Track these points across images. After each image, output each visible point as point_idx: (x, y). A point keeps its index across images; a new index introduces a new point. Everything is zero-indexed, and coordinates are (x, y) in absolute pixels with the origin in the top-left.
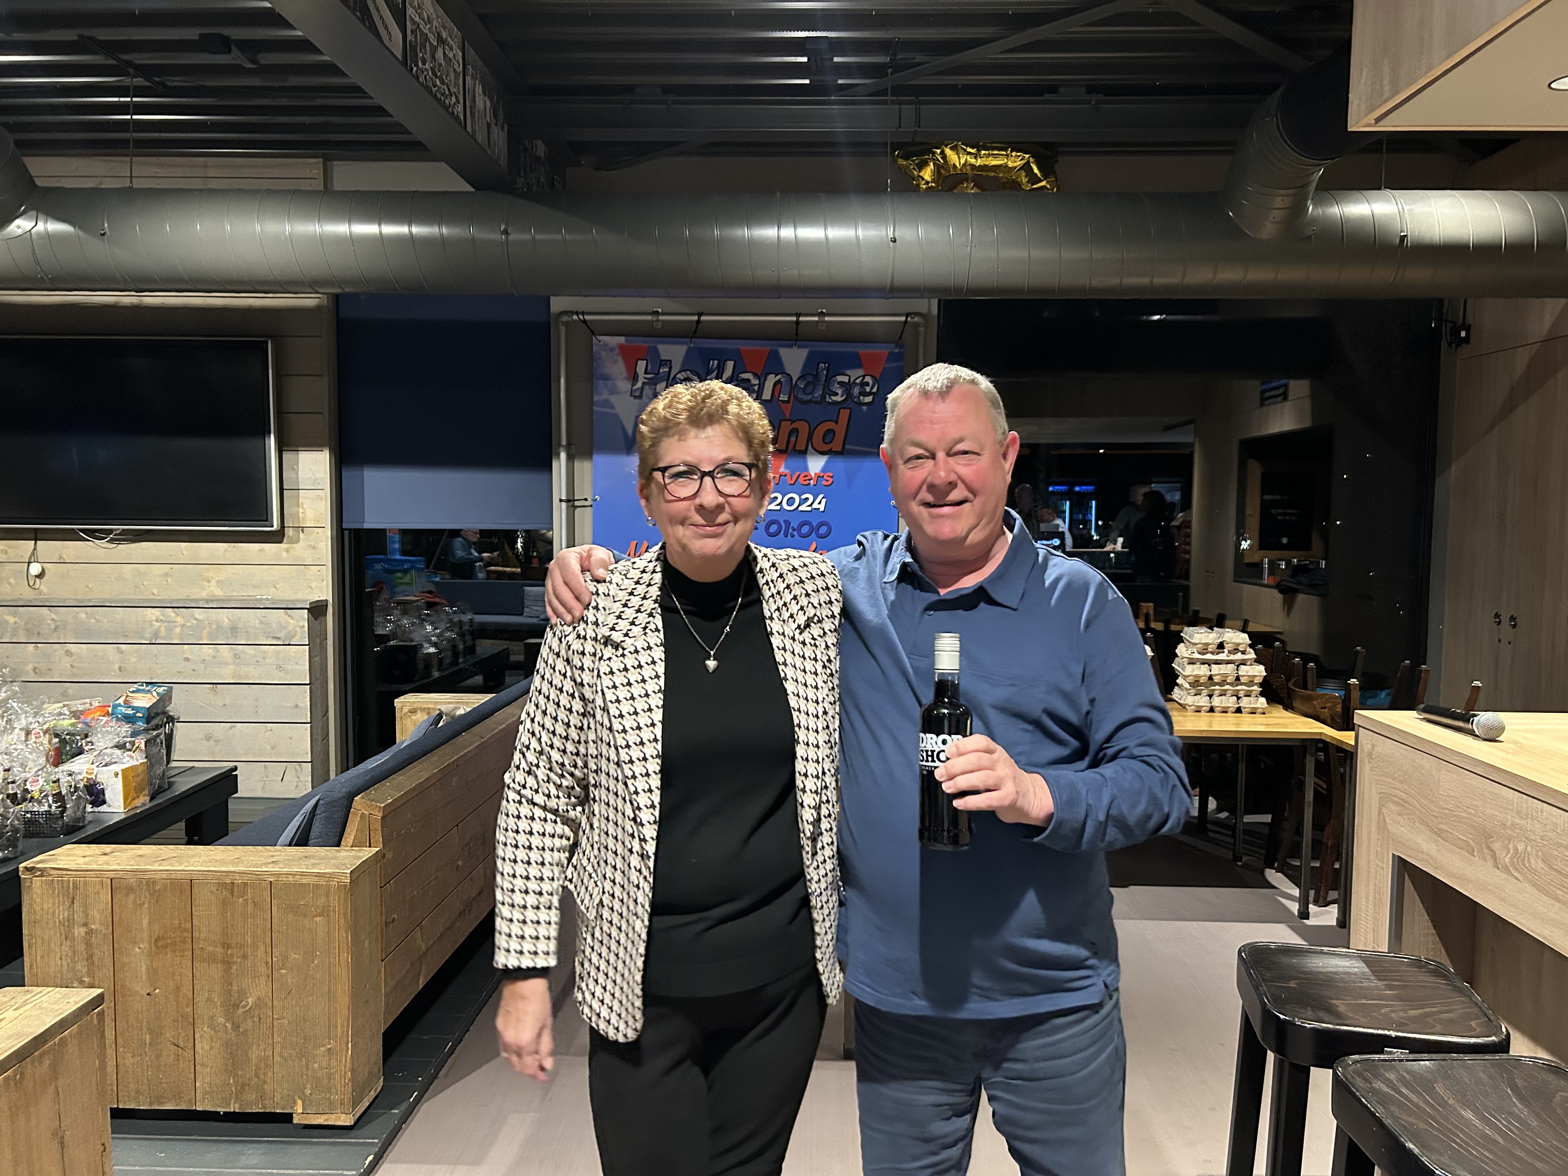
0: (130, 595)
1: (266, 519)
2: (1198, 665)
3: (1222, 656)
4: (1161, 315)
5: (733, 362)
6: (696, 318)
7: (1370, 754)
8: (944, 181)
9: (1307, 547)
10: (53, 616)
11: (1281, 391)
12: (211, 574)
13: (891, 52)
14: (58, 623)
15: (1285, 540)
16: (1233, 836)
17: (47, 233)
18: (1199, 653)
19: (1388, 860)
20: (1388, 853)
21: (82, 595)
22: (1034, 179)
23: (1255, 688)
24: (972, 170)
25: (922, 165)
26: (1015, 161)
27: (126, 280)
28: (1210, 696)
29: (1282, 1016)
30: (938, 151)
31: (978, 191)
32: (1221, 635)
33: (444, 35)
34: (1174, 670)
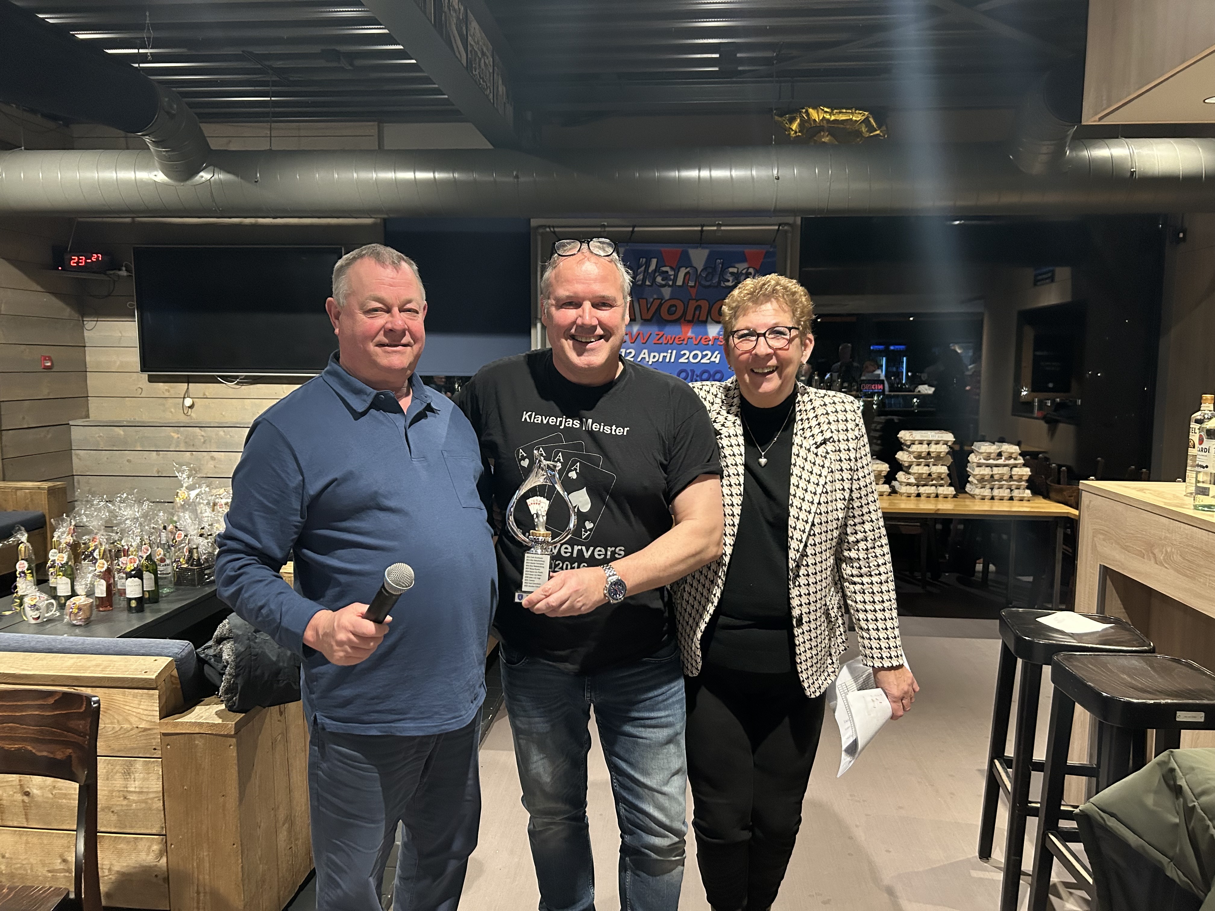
3: (1000, 462)
4: (961, 220)
5: (656, 260)
6: (631, 229)
8: (807, 131)
9: (1068, 390)
10: (203, 433)
11: (1050, 275)
13: (777, 50)
14: (206, 438)
15: (1051, 385)
17: (220, 180)
18: (985, 459)
19: (1097, 568)
20: (1097, 564)
21: (218, 419)
22: (871, 129)
23: (1023, 483)
24: (827, 123)
25: (792, 120)
26: (858, 117)
27: (268, 210)
28: (992, 489)
30: (804, 110)
31: (832, 138)
32: (1000, 447)
33: (485, 49)
34: (967, 471)
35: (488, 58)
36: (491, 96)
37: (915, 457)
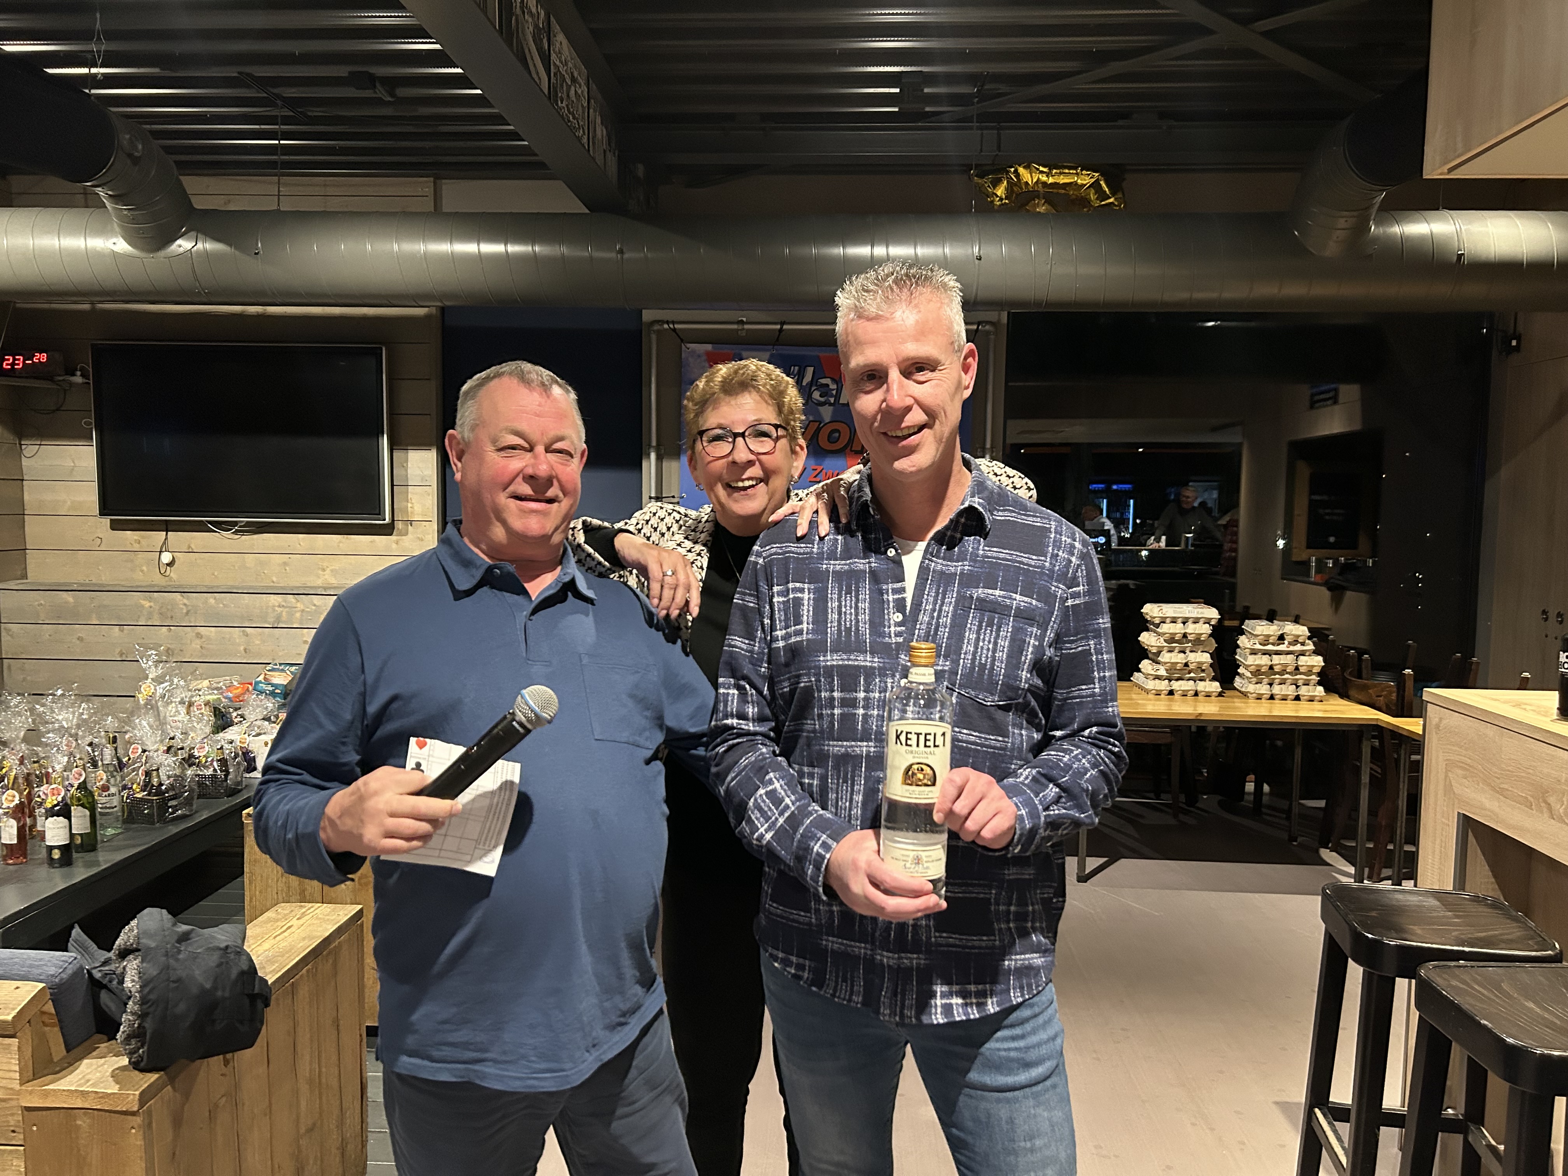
0: (251, 582)
1: (378, 512)
2: (1259, 656)
3: (1282, 648)
4: (1216, 321)
5: (812, 368)
6: (778, 327)
7: (1437, 726)
8: (1016, 198)
9: (1355, 547)
10: (185, 601)
11: (1331, 394)
12: (325, 564)
13: (979, 84)
14: (190, 608)
15: (1332, 539)
16: (1288, 818)
17: (206, 251)
18: (1261, 644)
19: (1453, 817)
20: (1453, 812)
21: (208, 582)
22: (1103, 196)
23: (1314, 677)
24: (1043, 187)
25: (996, 183)
26: (1085, 179)
27: (273, 293)
28: (1271, 685)
29: (1370, 936)
30: (1012, 170)
31: (1049, 207)
32: (1281, 627)
33: (576, 74)
34: (1236, 660)
35: (580, 87)
36: (585, 140)
37: (1165, 641)
